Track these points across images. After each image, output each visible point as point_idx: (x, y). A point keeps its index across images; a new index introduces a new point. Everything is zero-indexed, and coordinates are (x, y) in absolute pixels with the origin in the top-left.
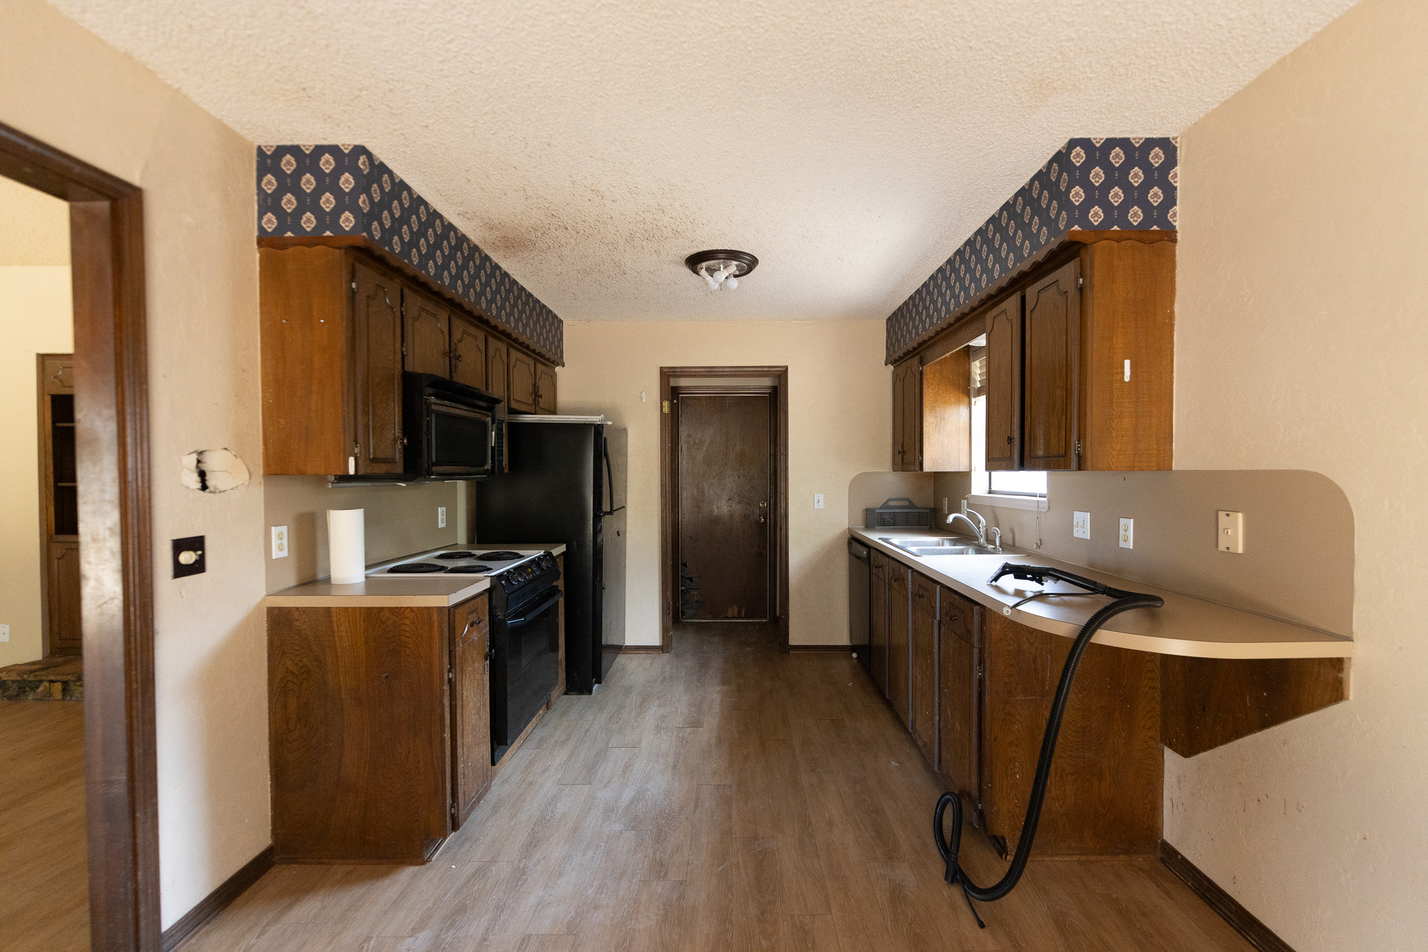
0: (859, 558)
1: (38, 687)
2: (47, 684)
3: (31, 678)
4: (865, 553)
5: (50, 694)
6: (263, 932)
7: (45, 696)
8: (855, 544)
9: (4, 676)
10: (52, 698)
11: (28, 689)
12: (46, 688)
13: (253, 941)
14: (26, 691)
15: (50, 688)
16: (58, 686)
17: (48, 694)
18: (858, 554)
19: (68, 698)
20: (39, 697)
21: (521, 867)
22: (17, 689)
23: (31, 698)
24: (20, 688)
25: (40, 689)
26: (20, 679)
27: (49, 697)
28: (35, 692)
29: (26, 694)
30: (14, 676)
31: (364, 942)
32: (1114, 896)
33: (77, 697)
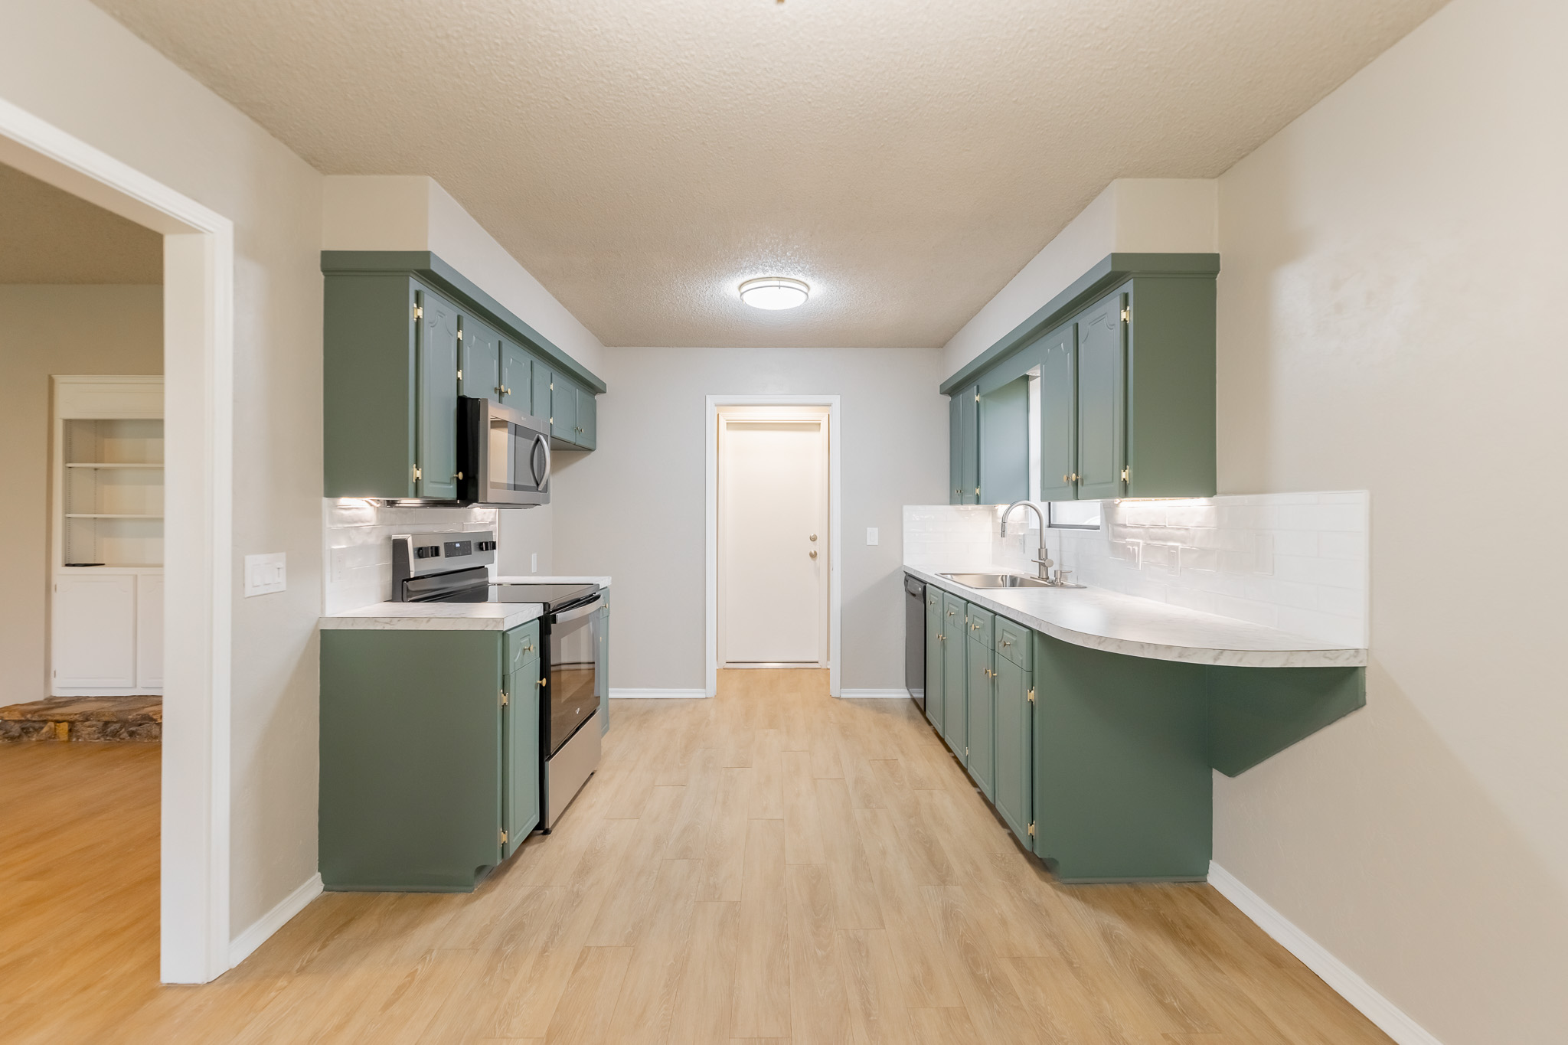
0: (914, 595)
1: (42, 728)
2: (51, 724)
3: (35, 718)
4: (920, 589)
5: (55, 735)
6: (324, 946)
7: (50, 738)
8: (911, 580)
9: (6, 716)
10: (58, 740)
11: (31, 730)
12: (51, 728)
13: (316, 953)
14: (30, 732)
15: (55, 729)
16: (65, 726)
17: (54, 735)
18: (913, 591)
19: (74, 740)
20: (42, 738)
21: (575, 890)
22: (19, 730)
23: (34, 739)
24: (23, 729)
25: (45, 730)
26: (23, 718)
27: (54, 738)
28: (38, 733)
29: (29, 735)
30: (16, 716)
31: (426, 953)
32: (1161, 912)
33: (85, 739)
